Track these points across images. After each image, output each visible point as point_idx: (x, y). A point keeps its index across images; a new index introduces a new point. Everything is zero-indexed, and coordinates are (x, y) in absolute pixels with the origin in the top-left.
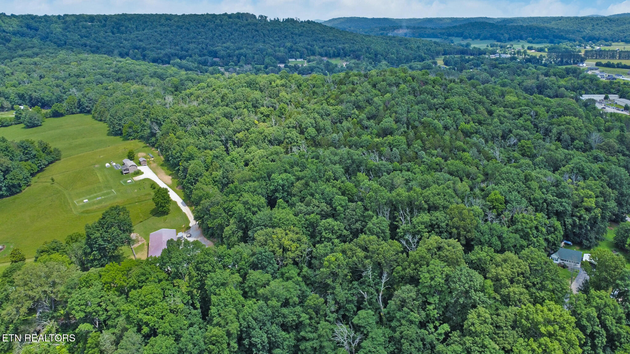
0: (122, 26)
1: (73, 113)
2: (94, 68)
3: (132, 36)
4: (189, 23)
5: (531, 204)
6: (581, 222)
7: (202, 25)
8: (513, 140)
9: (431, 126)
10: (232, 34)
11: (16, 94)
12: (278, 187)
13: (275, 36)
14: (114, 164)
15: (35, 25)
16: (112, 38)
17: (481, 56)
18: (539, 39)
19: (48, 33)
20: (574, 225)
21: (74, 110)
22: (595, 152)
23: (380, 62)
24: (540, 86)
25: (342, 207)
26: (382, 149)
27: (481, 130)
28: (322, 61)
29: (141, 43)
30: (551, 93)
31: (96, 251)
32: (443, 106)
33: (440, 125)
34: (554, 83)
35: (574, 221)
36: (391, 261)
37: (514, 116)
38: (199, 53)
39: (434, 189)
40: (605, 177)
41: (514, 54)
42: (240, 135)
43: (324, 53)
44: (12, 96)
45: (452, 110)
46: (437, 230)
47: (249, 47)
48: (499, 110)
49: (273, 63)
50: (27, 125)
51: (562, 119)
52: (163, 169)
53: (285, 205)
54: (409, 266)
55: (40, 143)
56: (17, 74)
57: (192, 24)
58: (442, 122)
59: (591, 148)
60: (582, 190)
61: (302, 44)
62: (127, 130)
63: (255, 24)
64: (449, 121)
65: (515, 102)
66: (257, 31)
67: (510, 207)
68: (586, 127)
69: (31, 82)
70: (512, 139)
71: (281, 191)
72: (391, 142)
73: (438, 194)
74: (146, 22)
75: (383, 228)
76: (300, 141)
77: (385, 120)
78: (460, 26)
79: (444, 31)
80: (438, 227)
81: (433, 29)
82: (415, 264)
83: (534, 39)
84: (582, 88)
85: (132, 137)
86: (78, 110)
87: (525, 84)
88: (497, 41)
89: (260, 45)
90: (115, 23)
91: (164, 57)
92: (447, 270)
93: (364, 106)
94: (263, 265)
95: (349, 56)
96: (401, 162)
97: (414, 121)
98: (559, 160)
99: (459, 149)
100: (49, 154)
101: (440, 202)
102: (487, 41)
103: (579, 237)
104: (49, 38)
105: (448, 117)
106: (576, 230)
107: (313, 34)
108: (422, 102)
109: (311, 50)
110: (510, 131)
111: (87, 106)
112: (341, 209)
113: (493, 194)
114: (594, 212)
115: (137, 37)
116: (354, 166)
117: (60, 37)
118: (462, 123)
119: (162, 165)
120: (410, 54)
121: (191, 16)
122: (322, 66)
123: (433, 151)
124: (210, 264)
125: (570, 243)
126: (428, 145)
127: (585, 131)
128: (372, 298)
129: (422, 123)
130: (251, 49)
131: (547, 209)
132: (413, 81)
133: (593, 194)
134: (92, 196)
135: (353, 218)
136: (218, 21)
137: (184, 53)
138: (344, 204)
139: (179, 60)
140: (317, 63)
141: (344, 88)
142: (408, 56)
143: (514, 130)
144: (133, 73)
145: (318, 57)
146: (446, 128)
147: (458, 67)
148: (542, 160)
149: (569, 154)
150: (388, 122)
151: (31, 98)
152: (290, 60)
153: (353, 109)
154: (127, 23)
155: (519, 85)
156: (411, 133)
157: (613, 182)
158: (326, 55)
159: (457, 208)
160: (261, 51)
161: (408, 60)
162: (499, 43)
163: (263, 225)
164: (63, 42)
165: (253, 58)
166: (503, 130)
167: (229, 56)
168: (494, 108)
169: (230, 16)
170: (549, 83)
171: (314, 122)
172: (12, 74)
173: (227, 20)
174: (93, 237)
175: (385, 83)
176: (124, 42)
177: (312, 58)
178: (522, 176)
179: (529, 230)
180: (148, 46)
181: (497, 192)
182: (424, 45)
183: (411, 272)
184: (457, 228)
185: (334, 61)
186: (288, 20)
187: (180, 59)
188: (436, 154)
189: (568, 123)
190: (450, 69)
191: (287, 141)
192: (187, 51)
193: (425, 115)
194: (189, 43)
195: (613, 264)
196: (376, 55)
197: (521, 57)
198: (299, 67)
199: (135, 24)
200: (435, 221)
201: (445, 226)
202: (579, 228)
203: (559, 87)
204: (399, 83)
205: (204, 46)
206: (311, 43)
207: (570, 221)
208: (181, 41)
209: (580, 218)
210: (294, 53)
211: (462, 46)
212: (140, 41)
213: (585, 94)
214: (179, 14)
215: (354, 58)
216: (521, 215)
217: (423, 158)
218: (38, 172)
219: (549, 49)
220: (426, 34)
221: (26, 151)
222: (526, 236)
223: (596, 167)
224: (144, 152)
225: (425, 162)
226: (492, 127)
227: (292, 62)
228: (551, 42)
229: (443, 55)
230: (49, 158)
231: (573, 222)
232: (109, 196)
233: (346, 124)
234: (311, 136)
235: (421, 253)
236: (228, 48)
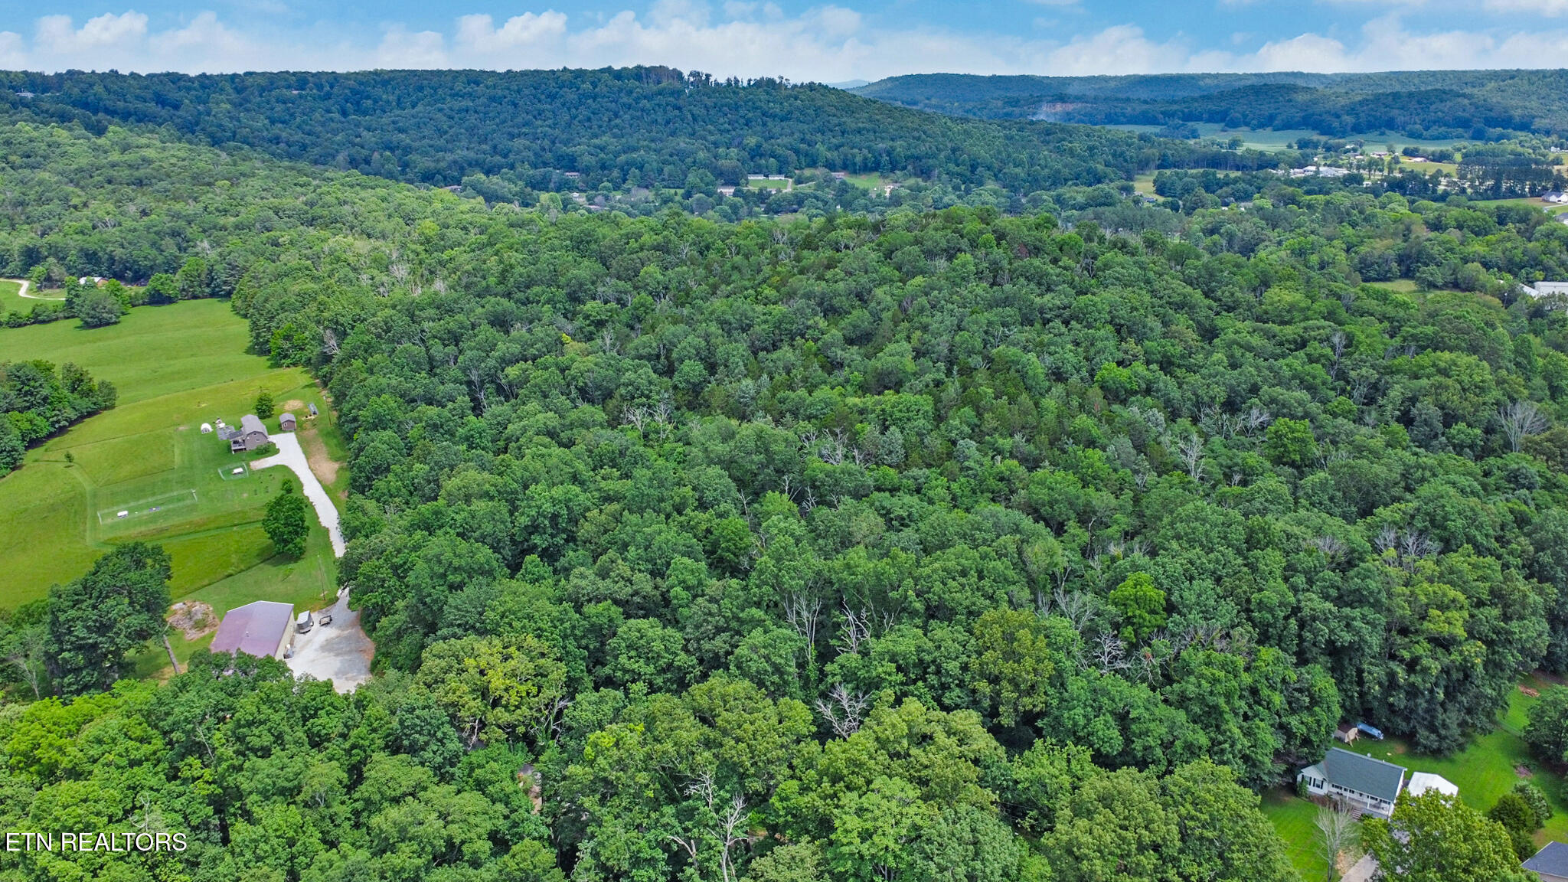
0: (368, 97)
1: (195, 297)
2: (264, 194)
3: (384, 120)
4: (519, 91)
5: (1249, 619)
6: (1412, 679)
7: (548, 96)
8: (1256, 417)
9: (1012, 370)
10: (616, 115)
11: (81, 250)
12: (541, 519)
13: (721, 120)
14: (222, 425)
15: (174, 95)
16: (339, 126)
17: (1261, 173)
18: (1443, 129)
19: (200, 113)
20: (1391, 684)
21: (198, 289)
22: (1515, 460)
23: (980, 183)
24: (1409, 257)
25: (687, 588)
26: (859, 426)
27: (1161, 385)
28: (828, 181)
29: (403, 136)
30: (1439, 275)
31: (70, 651)
32: (1067, 313)
33: (1037, 365)
34: (1451, 250)
35: (1392, 676)
36: (770, 762)
37: (1281, 344)
38: (532, 158)
39: (959, 555)
40: (1523, 543)
41: (1359, 167)
42: (513, 371)
43: (839, 162)
44: (73, 256)
45: (1089, 326)
46: (932, 679)
47: (653, 145)
48: (1235, 328)
49: (707, 184)
50: (86, 323)
51: (1426, 359)
52: (327, 444)
53: (546, 570)
54: (819, 783)
55: (69, 369)
56: (94, 204)
57: (526, 92)
58: (1049, 359)
59: (1508, 446)
60: (1426, 585)
61: (786, 140)
62: (280, 342)
63: (677, 93)
64: (1069, 356)
65: (1292, 307)
66: (679, 109)
67: (1177, 624)
68: (1500, 382)
69: (120, 225)
70: (1255, 412)
71: (549, 531)
72: (888, 409)
73: (964, 573)
74: (421, 89)
75: (779, 661)
76: (658, 393)
77: (891, 347)
78: (1222, 96)
79: (1175, 107)
80: (938, 672)
81: (1145, 102)
82: (833, 783)
83: (1427, 128)
84: (1535, 263)
85: (289, 361)
86: (207, 290)
87: (1363, 249)
88: (1323, 134)
89: (682, 143)
90: (352, 90)
91: (449, 167)
92: (917, 813)
93: (846, 305)
94: (416, 742)
95: (904, 168)
96: (902, 467)
97: (970, 353)
98: (1381, 483)
99: (1076, 437)
100: (87, 395)
101: (960, 596)
102: (1290, 132)
103: (1407, 719)
104: (202, 125)
105: (1070, 346)
106: (1399, 700)
107: (817, 115)
108: (1006, 302)
109: (807, 155)
110: (1254, 390)
111: (225, 282)
112: (684, 594)
113: (1129, 582)
114: (1461, 653)
115: (394, 122)
116: (770, 470)
117: (226, 122)
118: (1106, 364)
119: (328, 434)
120: (1066, 166)
121: (524, 74)
122: (829, 194)
123: (1001, 441)
124: (269, 731)
125: (1375, 732)
126: (990, 421)
127: (1496, 394)
128: (708, 860)
129: (990, 360)
130: (657, 151)
131: (1300, 636)
132: (998, 245)
133: (1461, 597)
134: (141, 502)
135: (708, 622)
136: (587, 86)
137: (498, 159)
138: (692, 581)
139: (483, 177)
140: (819, 187)
141: (810, 257)
142: (1058, 171)
143: (1265, 387)
144: (347, 207)
145: (820, 172)
146: (1058, 375)
147: (1185, 201)
148: (1324, 484)
149: (1418, 466)
150: (896, 354)
151: (112, 260)
152: (751, 178)
153: (816, 314)
154: (379, 91)
155: (1348, 251)
156: (952, 388)
157: (1546, 558)
158: (845, 167)
159: (1002, 621)
160: (681, 155)
161: (1057, 180)
162: (1323, 139)
163: (459, 626)
164: (228, 134)
165: (661, 171)
166: (1232, 388)
167: (603, 167)
168: (1224, 321)
169: (619, 75)
170: (1436, 248)
171: (704, 344)
172: (85, 205)
173: (610, 83)
174: (62, 618)
175: (916, 248)
176: (365, 133)
177: (808, 172)
178: (1238, 534)
179: (1222, 701)
180: (417, 144)
181: (1144, 575)
182: (1114, 143)
183: (819, 803)
184: (994, 680)
185: (861, 182)
186: (759, 83)
187: (487, 173)
188: (1008, 447)
189: (1444, 372)
190: (1165, 205)
191: (623, 392)
192: (505, 156)
193: (1004, 338)
194: (512, 137)
195: (1465, 848)
196: (973, 168)
197: (1377, 176)
198: (770, 195)
199: (397, 92)
200: (930, 653)
201: (958, 672)
202: (1408, 693)
203: (1465, 260)
204: (960, 250)
205: (546, 143)
206: (808, 137)
207: (1379, 672)
208: (494, 131)
209: (1412, 666)
210: (763, 161)
211: (1220, 145)
212: (401, 131)
213: (1545, 280)
214: (501, 69)
215: (916, 175)
216: (1201, 654)
217: (967, 458)
218: (51, 436)
219: (1465, 156)
220: (1124, 115)
221: (26, 388)
222: (1209, 717)
223: (1498, 507)
224: (302, 398)
225: (968, 468)
226: (1198, 376)
227: (755, 182)
228: (1478, 136)
229: (1159, 167)
230: (85, 404)
231: (1387, 674)
232: (181, 504)
233: (786, 353)
234: (688, 382)
235: (854, 753)
236: (602, 149)
